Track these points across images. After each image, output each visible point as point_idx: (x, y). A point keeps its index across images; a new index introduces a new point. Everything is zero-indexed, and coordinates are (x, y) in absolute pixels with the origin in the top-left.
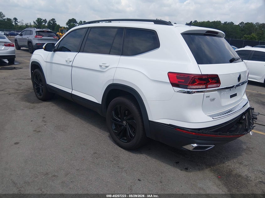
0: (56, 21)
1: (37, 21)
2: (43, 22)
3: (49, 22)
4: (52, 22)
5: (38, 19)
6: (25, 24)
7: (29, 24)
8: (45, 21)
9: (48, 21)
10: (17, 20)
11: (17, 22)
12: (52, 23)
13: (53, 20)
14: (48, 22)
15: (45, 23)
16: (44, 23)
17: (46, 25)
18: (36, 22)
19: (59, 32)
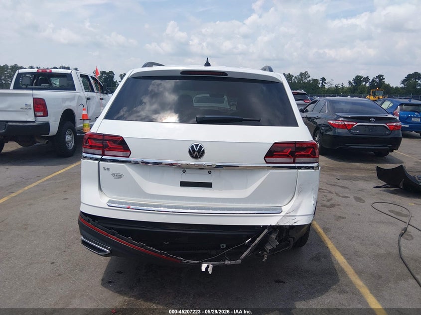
0: (384, 79)
1: (354, 80)
2: (363, 81)
3: (373, 80)
4: (377, 80)
5: (357, 77)
6: (334, 86)
7: (340, 86)
8: (367, 79)
9: (371, 79)
10: (325, 80)
11: (325, 83)
12: (377, 82)
13: (380, 77)
14: (370, 81)
15: (366, 83)
16: (364, 83)
17: (367, 85)
18: (352, 82)
19: (370, 95)
